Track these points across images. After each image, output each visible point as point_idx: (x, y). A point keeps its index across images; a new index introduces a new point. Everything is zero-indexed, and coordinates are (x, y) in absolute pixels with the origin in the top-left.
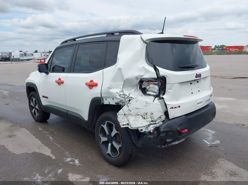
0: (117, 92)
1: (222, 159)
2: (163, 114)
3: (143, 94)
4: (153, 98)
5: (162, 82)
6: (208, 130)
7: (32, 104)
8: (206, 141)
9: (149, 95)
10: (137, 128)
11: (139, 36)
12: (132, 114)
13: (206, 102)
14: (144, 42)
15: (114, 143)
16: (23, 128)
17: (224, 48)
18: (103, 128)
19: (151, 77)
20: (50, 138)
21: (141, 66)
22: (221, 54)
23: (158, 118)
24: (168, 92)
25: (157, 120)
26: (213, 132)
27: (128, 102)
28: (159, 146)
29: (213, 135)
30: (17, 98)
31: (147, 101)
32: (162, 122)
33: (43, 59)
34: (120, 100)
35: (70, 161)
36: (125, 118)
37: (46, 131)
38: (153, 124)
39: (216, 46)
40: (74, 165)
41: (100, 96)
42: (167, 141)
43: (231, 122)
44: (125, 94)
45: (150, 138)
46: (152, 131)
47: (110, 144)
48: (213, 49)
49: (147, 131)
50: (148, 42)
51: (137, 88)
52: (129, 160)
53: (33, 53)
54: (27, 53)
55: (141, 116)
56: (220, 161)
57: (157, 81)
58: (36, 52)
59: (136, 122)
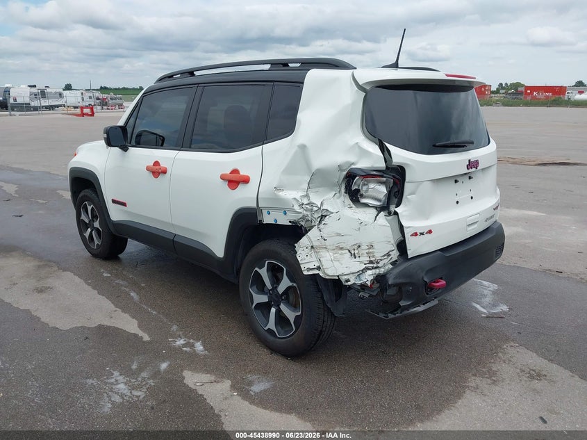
0: (295, 199)
1: (513, 344)
2: (395, 248)
3: (351, 203)
4: (374, 212)
5: (395, 178)
6: (482, 281)
7: (83, 217)
8: (478, 306)
9: (366, 205)
10: (338, 276)
11: (349, 72)
12: (328, 247)
13: (486, 221)
14: (360, 88)
15: (283, 307)
16: (65, 271)
17: (520, 89)
18: (258, 276)
19: (372, 167)
20: (132, 294)
21: (352, 143)
22: (511, 106)
23: (384, 256)
24: (408, 200)
25: (381, 260)
26: (494, 287)
27: (319, 220)
28: (382, 315)
29: (494, 293)
30: (41, 201)
31: (362, 219)
32: (392, 264)
33: (87, 107)
34: (301, 216)
35: (184, 345)
36: (313, 255)
37: (119, 278)
38: (373, 268)
39: (501, 84)
40: (194, 355)
41: (254, 205)
42: (401, 305)
43: (533, 265)
44: (314, 203)
45: (362, 298)
46: (369, 283)
47: (273, 310)
48: (493, 92)
49: (359, 282)
50: (368, 88)
51: (340, 190)
52: (315, 344)
53: (61, 91)
54: (48, 90)
55: (347, 251)
56: (509, 348)
57: (385, 175)
58: (68, 88)
59: (336, 263)
